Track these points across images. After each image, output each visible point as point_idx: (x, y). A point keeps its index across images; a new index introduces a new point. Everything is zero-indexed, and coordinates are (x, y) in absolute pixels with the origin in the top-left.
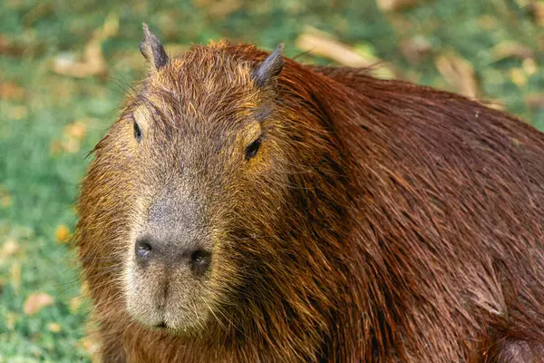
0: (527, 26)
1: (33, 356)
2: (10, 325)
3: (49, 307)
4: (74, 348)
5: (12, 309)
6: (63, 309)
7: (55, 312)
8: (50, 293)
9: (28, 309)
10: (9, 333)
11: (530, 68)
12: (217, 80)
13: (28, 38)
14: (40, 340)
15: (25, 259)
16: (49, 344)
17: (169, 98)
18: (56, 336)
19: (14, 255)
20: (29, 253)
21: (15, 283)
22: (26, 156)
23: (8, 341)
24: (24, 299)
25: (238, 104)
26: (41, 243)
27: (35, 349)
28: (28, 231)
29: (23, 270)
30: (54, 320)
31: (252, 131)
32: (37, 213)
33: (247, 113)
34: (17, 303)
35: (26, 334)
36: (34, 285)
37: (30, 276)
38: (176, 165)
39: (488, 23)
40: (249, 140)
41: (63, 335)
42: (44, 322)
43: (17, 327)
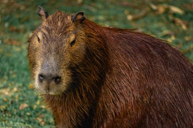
0: (172, 26)
1: (22, 122)
2: (15, 113)
3: (27, 108)
4: (34, 120)
5: (16, 108)
6: (31, 108)
7: (29, 109)
8: (27, 103)
9: (20, 108)
10: (15, 115)
11: (173, 38)
12: (61, 22)
13: (21, 27)
14: (24, 117)
15: (20, 94)
16: (27, 119)
17: (47, 29)
18: (29, 116)
19: (16, 92)
20: (21, 91)
21: (17, 100)
22: (21, 62)
23: (14, 118)
24: (20, 105)
25: (68, 30)
26: (25, 89)
27: (22, 120)
28: (21, 85)
29: (19, 96)
30: (29, 112)
31: (72, 38)
32: (24, 80)
33: (71, 32)
34: (17, 107)
35: (20, 116)
36: (22, 101)
37: (21, 99)
38: (49, 51)
39: (160, 24)
40: (71, 40)
41: (31, 116)
42: (25, 112)
43: (17, 113)
